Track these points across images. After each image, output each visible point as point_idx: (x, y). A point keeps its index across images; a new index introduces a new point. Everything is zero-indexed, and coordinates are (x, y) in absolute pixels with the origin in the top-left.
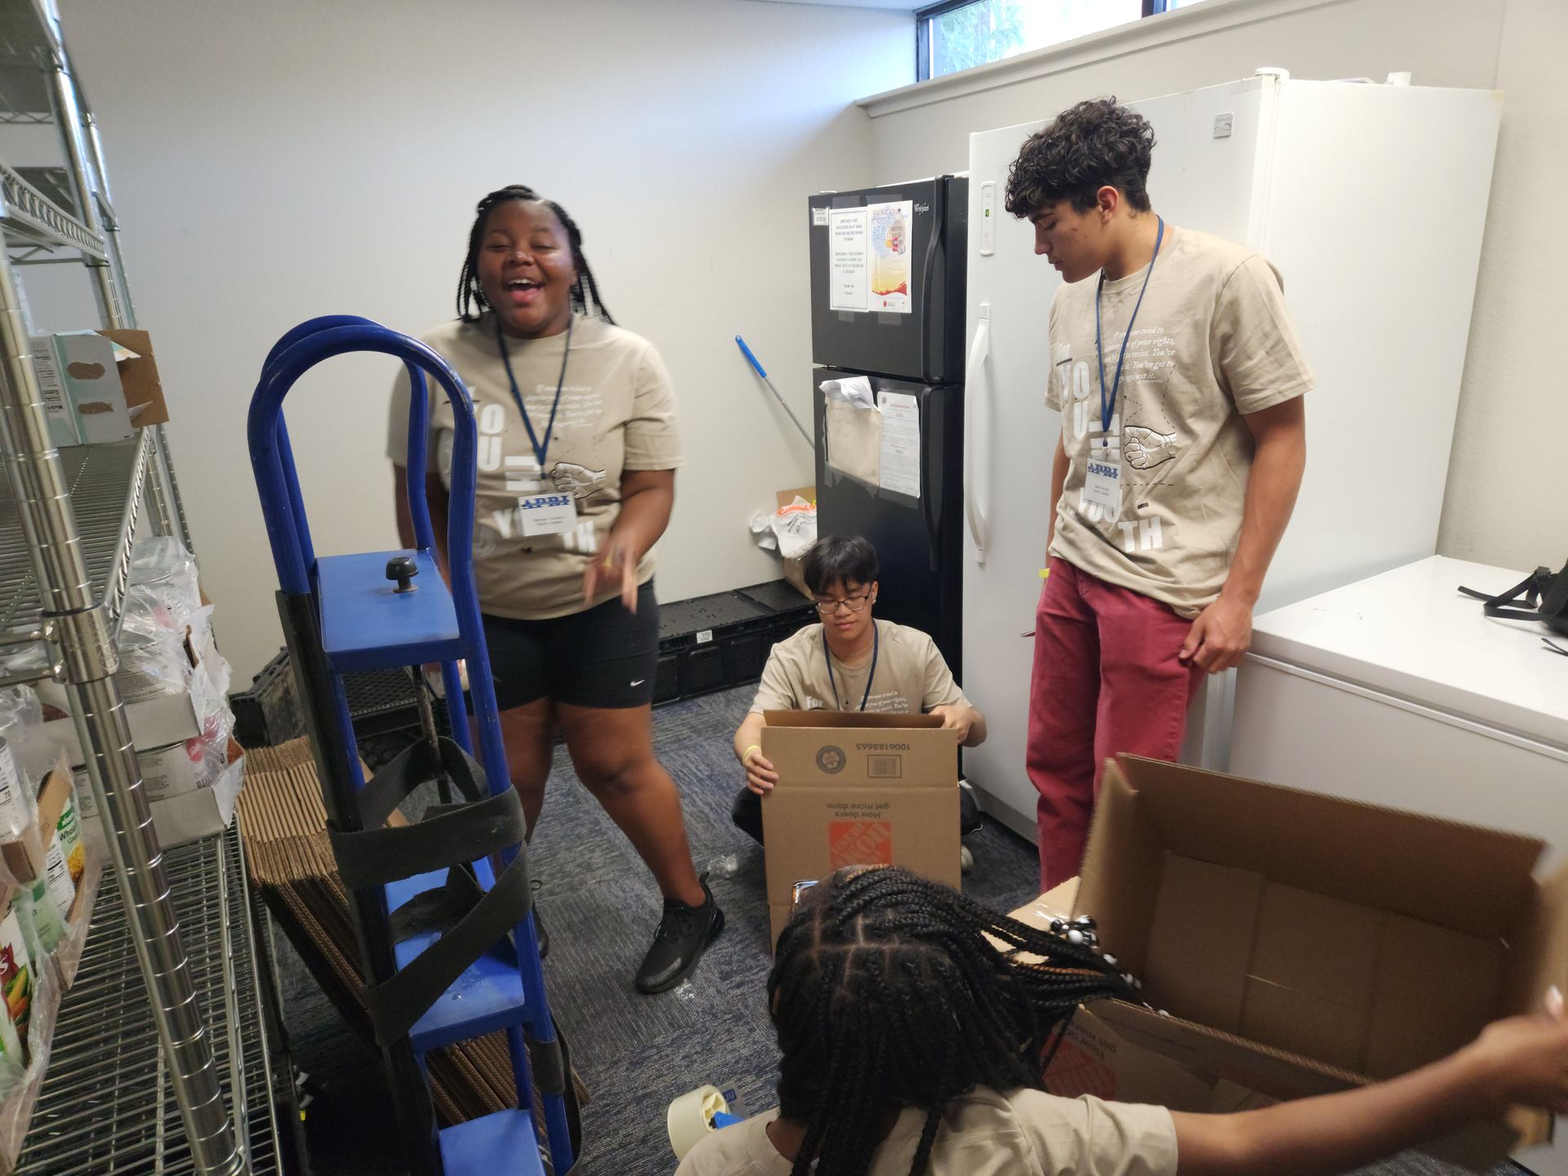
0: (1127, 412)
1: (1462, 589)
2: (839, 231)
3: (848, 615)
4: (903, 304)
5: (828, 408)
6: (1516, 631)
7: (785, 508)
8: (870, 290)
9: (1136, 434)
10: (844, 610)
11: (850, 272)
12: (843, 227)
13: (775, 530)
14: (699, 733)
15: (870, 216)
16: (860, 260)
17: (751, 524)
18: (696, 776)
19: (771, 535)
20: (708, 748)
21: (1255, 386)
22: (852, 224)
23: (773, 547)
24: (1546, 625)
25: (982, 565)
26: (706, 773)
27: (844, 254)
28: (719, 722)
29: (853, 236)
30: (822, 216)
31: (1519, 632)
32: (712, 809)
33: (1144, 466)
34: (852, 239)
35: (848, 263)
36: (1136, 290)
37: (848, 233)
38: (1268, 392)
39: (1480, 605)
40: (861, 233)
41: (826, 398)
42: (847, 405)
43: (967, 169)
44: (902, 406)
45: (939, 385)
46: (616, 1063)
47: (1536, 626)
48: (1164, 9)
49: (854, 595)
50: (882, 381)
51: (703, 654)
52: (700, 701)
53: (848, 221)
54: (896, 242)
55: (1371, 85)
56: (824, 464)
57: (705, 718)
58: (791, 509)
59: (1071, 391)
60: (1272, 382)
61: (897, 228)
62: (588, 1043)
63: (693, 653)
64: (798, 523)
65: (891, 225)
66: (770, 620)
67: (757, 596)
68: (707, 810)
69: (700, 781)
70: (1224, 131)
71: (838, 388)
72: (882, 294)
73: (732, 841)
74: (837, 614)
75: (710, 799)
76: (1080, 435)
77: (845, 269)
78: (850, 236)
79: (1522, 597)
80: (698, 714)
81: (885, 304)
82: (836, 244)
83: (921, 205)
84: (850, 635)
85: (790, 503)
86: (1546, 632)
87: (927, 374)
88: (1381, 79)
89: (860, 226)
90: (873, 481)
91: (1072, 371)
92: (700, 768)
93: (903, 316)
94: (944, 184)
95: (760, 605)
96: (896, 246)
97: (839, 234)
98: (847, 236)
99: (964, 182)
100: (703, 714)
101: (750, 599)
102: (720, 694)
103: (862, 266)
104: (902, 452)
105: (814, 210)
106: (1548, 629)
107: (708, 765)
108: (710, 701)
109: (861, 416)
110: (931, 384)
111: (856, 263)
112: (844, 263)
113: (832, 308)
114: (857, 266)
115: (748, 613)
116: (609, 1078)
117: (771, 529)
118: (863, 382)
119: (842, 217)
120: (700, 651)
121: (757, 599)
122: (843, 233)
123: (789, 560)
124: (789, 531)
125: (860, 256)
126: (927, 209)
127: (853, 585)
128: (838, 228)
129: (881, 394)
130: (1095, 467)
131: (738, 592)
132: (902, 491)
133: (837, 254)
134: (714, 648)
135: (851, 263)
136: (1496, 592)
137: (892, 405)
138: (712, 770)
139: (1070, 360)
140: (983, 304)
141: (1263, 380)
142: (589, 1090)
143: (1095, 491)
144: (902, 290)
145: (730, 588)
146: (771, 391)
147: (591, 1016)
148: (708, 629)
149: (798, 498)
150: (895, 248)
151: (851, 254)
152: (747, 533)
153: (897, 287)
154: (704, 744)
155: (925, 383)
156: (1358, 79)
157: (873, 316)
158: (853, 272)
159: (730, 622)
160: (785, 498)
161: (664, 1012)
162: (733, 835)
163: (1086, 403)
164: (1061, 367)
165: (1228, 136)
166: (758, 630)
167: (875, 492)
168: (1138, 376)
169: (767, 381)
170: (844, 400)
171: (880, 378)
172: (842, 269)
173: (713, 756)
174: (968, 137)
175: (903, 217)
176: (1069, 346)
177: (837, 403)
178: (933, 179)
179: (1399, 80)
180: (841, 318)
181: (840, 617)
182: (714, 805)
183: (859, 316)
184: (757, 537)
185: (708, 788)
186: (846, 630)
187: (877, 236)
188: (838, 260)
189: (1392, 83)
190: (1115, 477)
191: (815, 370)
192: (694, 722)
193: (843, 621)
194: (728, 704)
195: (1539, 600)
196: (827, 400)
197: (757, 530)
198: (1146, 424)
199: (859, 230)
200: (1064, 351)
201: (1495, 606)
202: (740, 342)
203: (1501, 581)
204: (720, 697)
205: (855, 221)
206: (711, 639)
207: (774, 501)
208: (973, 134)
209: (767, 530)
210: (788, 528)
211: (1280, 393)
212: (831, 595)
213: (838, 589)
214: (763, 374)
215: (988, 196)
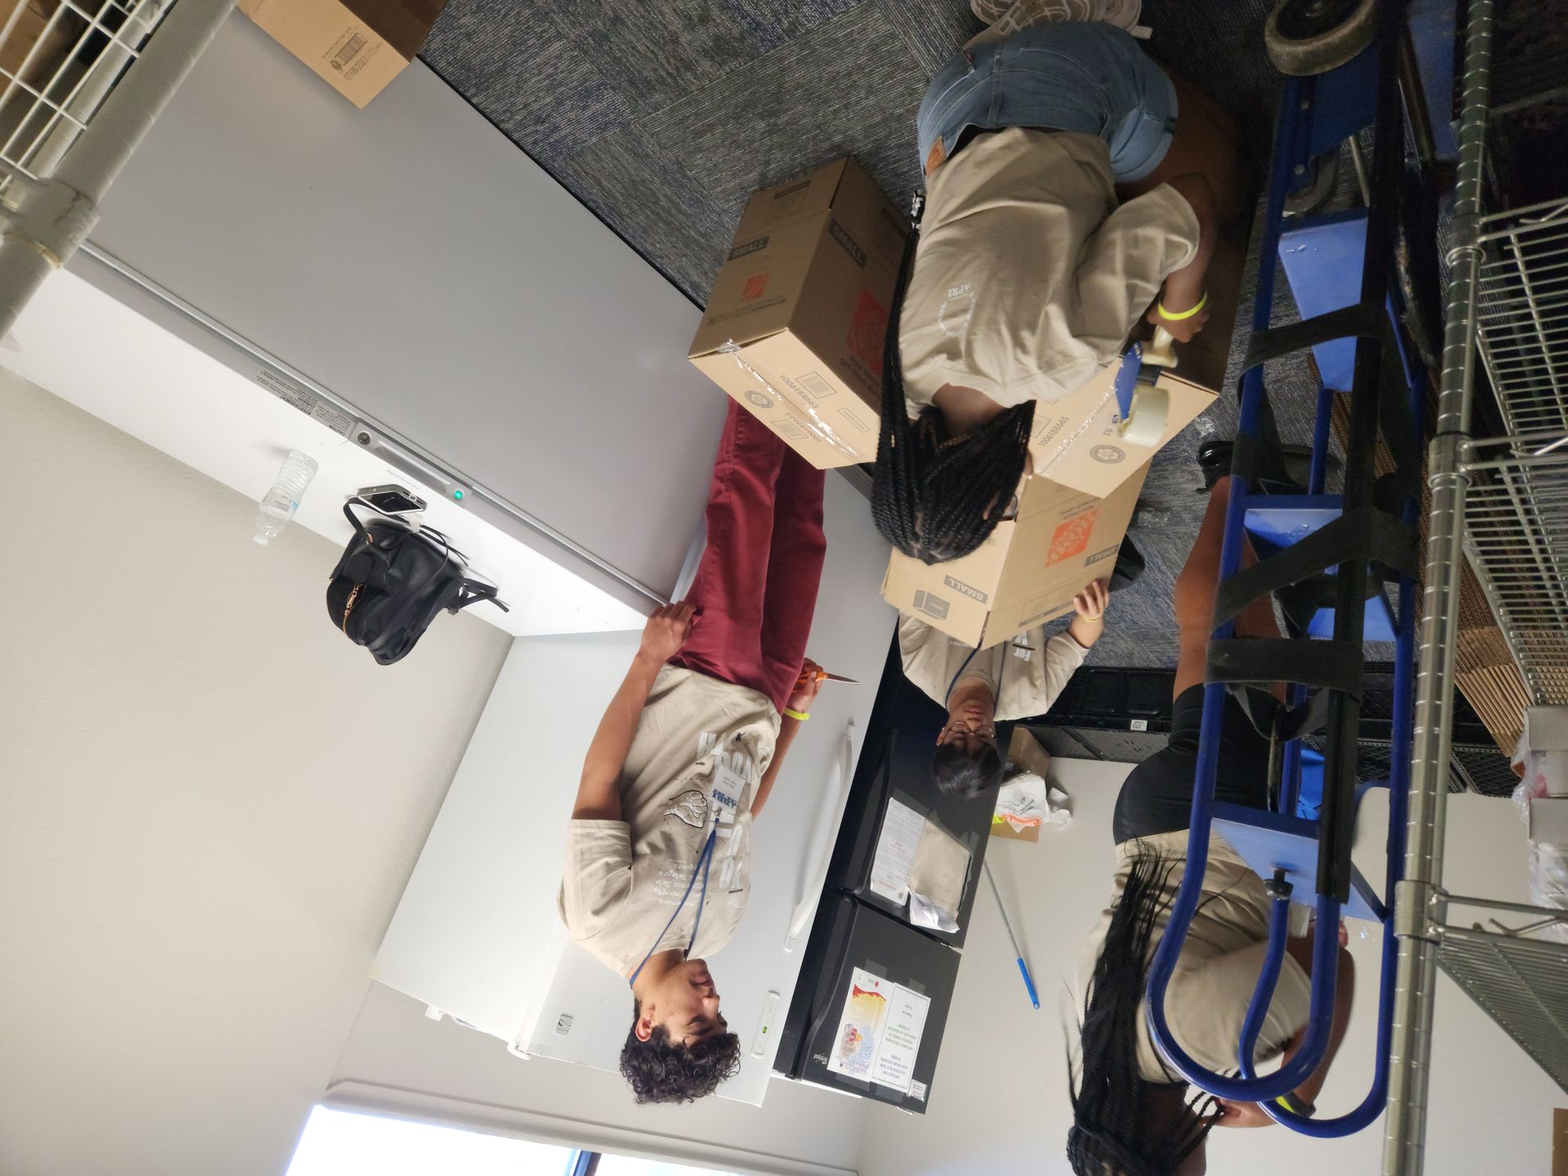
0: (698, 839)
1: (506, 610)
2: (904, 1070)
3: (970, 719)
4: (860, 977)
5: (957, 907)
6: (482, 574)
7: (1032, 824)
8: (888, 1003)
9: (694, 819)
10: (972, 725)
11: (903, 1027)
12: (899, 1071)
13: (1047, 806)
14: (1163, 636)
15: (870, 1071)
16: (890, 1034)
17: (1070, 819)
18: (1170, 599)
19: (1051, 802)
20: (1156, 622)
21: (614, 841)
22: (889, 1071)
23: (1054, 790)
24: (461, 572)
25: (851, 723)
26: (1160, 599)
27: (905, 1046)
28: (1142, 641)
29: (890, 1059)
30: (916, 1090)
31: (480, 572)
32: (1159, 568)
33: (693, 793)
34: (893, 1057)
35: (902, 1036)
36: (669, 936)
37: (895, 1064)
38: (605, 830)
39: (499, 597)
40: (883, 1059)
41: (956, 916)
42: (937, 903)
43: (771, 1078)
44: (886, 885)
45: (846, 892)
46: (1278, 381)
47: (468, 574)
48: (582, 1153)
49: (960, 735)
50: (898, 914)
51: (1144, 709)
52: (1158, 665)
53: (892, 1075)
54: (852, 1037)
55: (454, 1015)
56: (975, 856)
57: (1156, 648)
58: (1027, 822)
59: (736, 865)
60: (601, 838)
61: (847, 1050)
62: (1305, 401)
63: (1155, 713)
64: (1022, 806)
65: (852, 1054)
66: (1071, 723)
67: (1081, 749)
68: (1164, 568)
69: (1167, 594)
70: (564, 1023)
71: (941, 921)
72: (877, 995)
73: (1142, 536)
74: (979, 724)
75: (1159, 576)
76: (739, 828)
77: (906, 1032)
78: (894, 1060)
79: (471, 595)
80: (1163, 654)
81: (877, 984)
82: (910, 1058)
83: (821, 1062)
84: (971, 702)
85: (1026, 827)
86: (463, 568)
87: (855, 905)
88: (446, 1018)
89: (882, 1065)
90: (930, 825)
91: (731, 882)
92: (1166, 606)
93: (863, 967)
94: (795, 1072)
95: (1078, 738)
96: (853, 1034)
97: (903, 1067)
98: (897, 1061)
99: (778, 1066)
100: (1158, 652)
101: (1088, 747)
102: (1137, 665)
103: (889, 1028)
104: (897, 843)
105: (922, 1099)
106: (461, 570)
107: (1157, 606)
108: (1148, 663)
109: (926, 888)
110: (853, 897)
111: (894, 1033)
112: (906, 1038)
113: (930, 999)
114: (894, 1030)
115: (1093, 735)
116: (1286, 371)
117: (1051, 809)
118: (915, 920)
119: (897, 1081)
120: (1146, 712)
121: (1080, 745)
122: (899, 1065)
123: (1039, 774)
124: (1033, 801)
125: (889, 1037)
126: (816, 1056)
127: (958, 743)
128: (904, 1073)
129: (902, 902)
130: (730, 804)
131: (1100, 758)
132: (906, 808)
133: (911, 1049)
134: (1131, 711)
135: (899, 1035)
136: (486, 602)
137: (895, 889)
138: (1154, 600)
139: (730, 892)
140: (790, 951)
141: (607, 842)
142: (1306, 364)
143: (734, 783)
144: (857, 991)
145: (1106, 763)
146: (1017, 944)
147: (1299, 421)
148: (1133, 731)
149: (1018, 830)
150: (854, 1033)
151: (897, 1043)
152: (1075, 813)
153: (861, 995)
154: (1159, 625)
155: (857, 898)
156: (462, 1024)
157: (890, 977)
158: (899, 1026)
159: (1110, 732)
160: (1030, 835)
161: (1226, 412)
162: (1140, 541)
163: (728, 854)
164: (738, 888)
165: (563, 1015)
166: (1083, 717)
167: (931, 814)
168: (685, 867)
169: (1019, 954)
170: (938, 909)
171: (897, 917)
172: (909, 1033)
173: (1152, 612)
174: (764, 1105)
175: (840, 1058)
176: (728, 904)
177: (946, 908)
178: (804, 1082)
179: (434, 1013)
180: (922, 986)
181: (977, 720)
182: (1156, 571)
183: (905, 983)
184: (1068, 805)
185: (1160, 586)
186: (975, 707)
187: (868, 1050)
188: (911, 1043)
189: (440, 1012)
190: (716, 791)
191: (961, 945)
192: (1168, 647)
193: (976, 716)
194: (1130, 655)
195: (461, 592)
196: (956, 914)
197: (1066, 812)
198: (686, 827)
199: (885, 1063)
200: (733, 901)
201: (487, 593)
202: (1036, 1002)
203: (481, 609)
204: (1138, 663)
205: (885, 1073)
206: (1133, 721)
207: (1041, 834)
208: (759, 1106)
209: (1055, 808)
210: (1033, 804)
211: (599, 828)
212: (980, 741)
213: (973, 745)
214: (1021, 962)
215: (760, 1045)
